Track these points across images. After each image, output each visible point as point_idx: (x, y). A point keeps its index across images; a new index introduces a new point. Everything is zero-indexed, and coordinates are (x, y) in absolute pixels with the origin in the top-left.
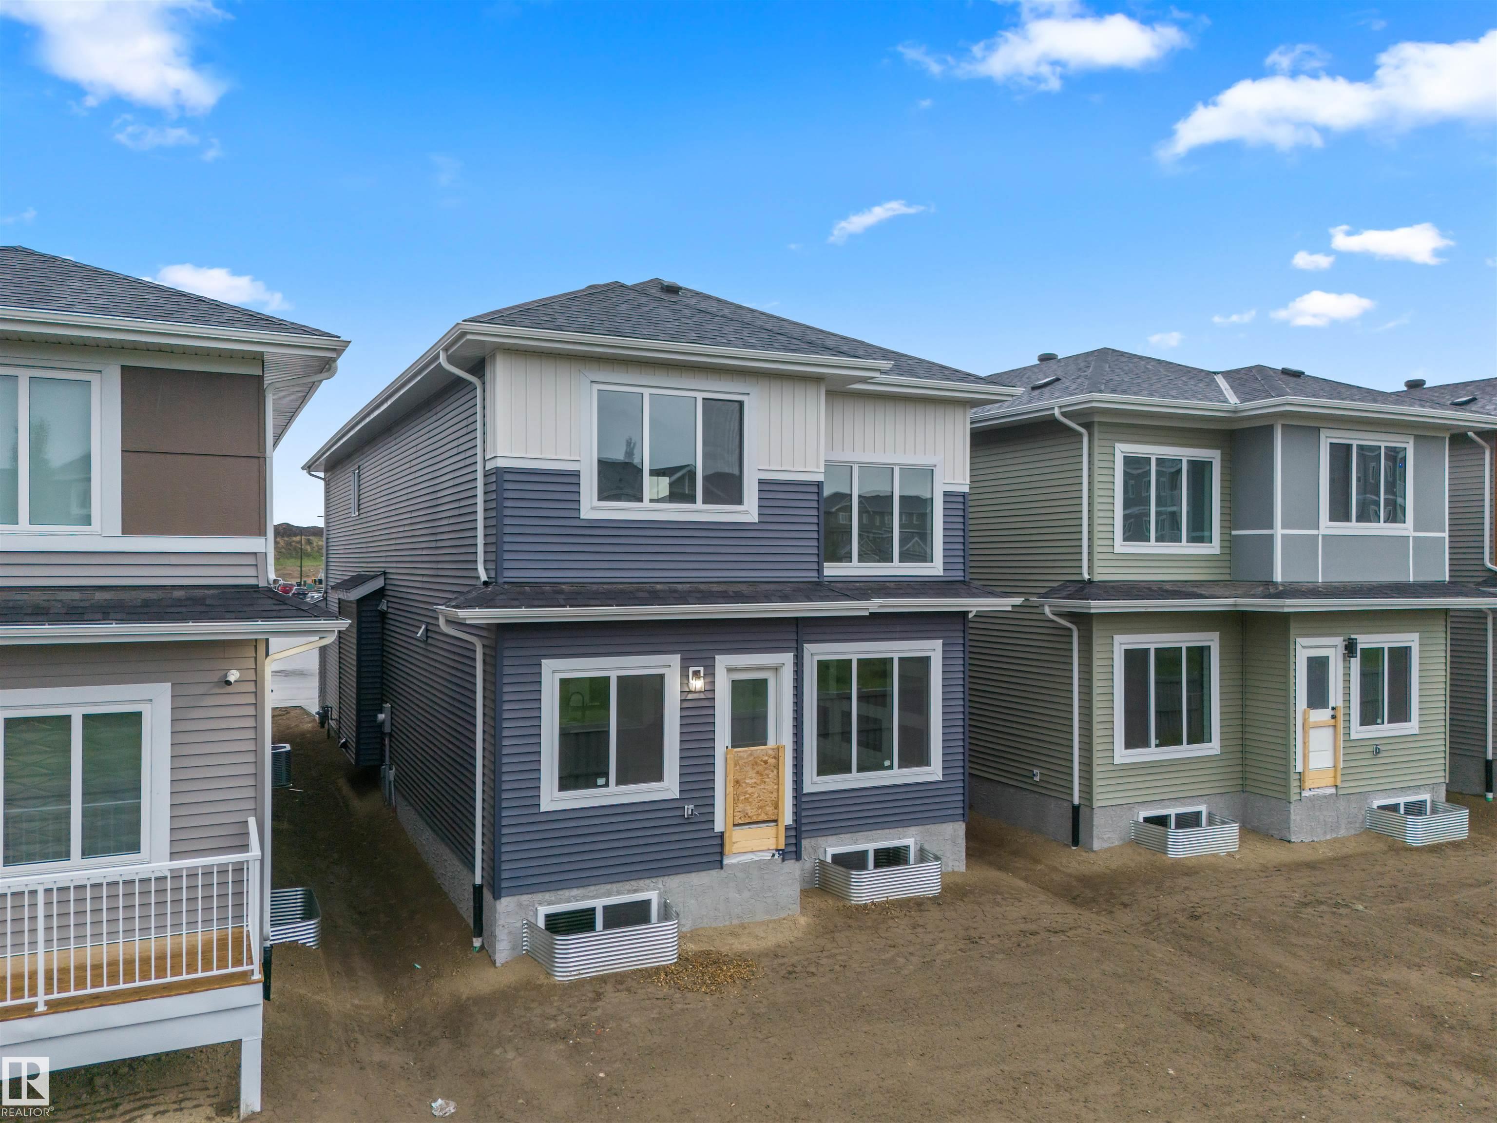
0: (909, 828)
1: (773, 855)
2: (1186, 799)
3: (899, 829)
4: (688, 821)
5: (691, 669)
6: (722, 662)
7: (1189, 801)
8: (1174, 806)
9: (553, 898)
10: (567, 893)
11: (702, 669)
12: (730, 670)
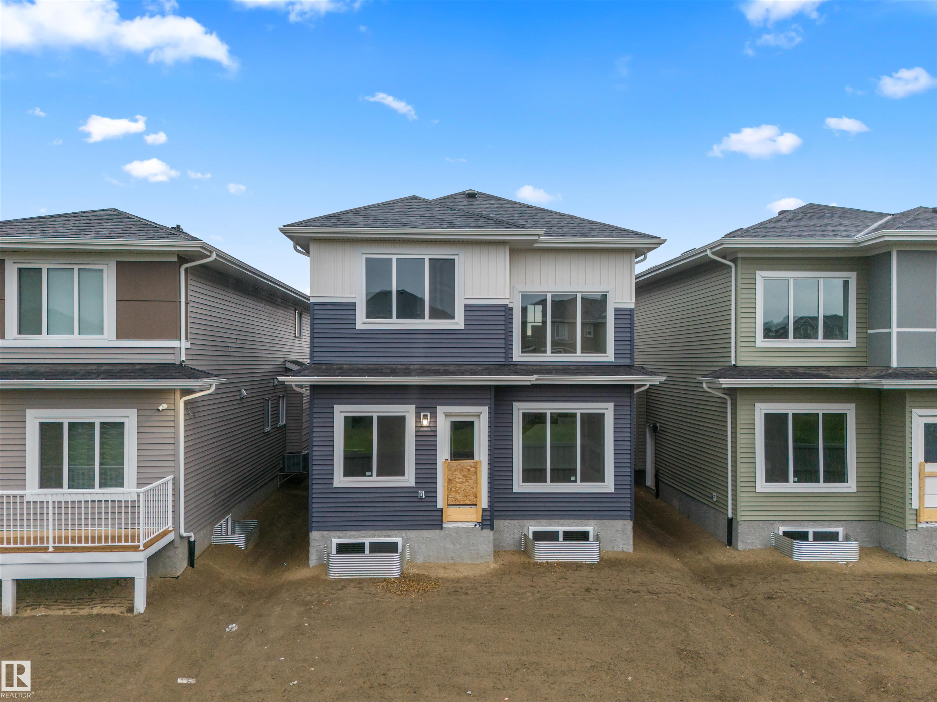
0: (589, 520)
1: (476, 525)
2: (824, 522)
3: (582, 520)
4: (421, 500)
5: (422, 414)
6: (441, 410)
7: (826, 523)
8: (812, 526)
9: (341, 535)
10: (349, 533)
11: (429, 414)
12: (447, 415)
